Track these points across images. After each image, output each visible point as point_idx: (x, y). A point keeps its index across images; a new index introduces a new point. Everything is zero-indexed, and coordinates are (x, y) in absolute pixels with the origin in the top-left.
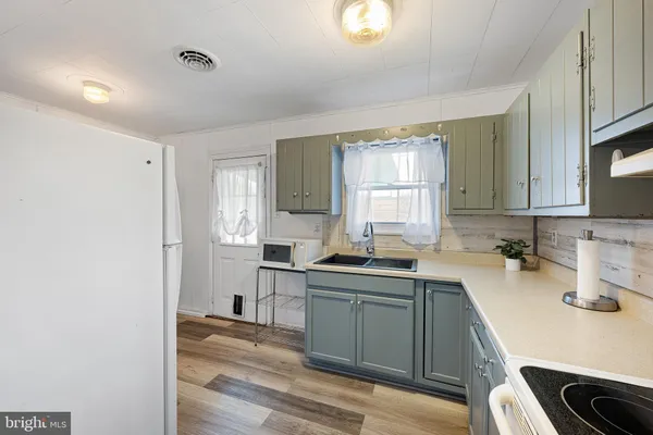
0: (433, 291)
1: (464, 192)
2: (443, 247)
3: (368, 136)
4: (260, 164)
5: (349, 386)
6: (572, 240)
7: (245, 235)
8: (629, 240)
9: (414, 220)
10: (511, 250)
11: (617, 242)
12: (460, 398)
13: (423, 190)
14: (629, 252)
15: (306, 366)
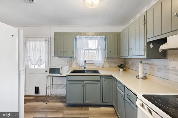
0: (105, 78)
1: (111, 52)
2: (105, 66)
3: (85, 34)
4: (46, 40)
5: (82, 110)
6: (135, 64)
7: (41, 65)
8: (148, 63)
9: (97, 59)
10: (121, 66)
11: (146, 64)
12: (112, 106)
13: (99, 51)
14: (148, 66)
15: (66, 107)
